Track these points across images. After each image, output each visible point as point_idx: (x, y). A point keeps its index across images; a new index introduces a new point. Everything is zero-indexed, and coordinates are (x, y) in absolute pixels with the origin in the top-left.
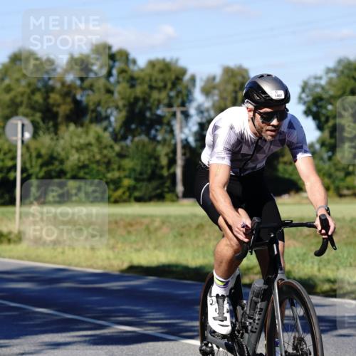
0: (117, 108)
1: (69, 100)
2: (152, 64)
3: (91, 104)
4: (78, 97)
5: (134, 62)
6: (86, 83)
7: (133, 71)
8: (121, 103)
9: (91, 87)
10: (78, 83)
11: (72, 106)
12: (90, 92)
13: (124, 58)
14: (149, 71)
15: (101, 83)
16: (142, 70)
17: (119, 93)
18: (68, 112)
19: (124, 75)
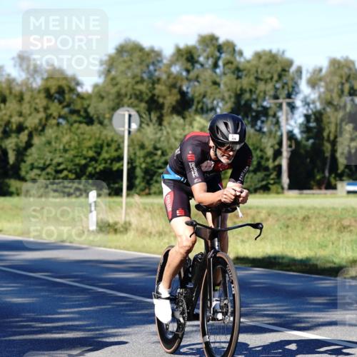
0: (223, 99)
1: (175, 91)
2: (258, 56)
3: (197, 94)
4: (184, 88)
5: (241, 53)
6: (192, 75)
7: (239, 63)
8: (226, 95)
9: (197, 79)
10: (184, 74)
11: (179, 97)
12: (196, 83)
13: (231, 49)
14: (254, 62)
15: (207, 75)
16: (248, 62)
17: (226, 85)
18: (174, 103)
19: (230, 66)
